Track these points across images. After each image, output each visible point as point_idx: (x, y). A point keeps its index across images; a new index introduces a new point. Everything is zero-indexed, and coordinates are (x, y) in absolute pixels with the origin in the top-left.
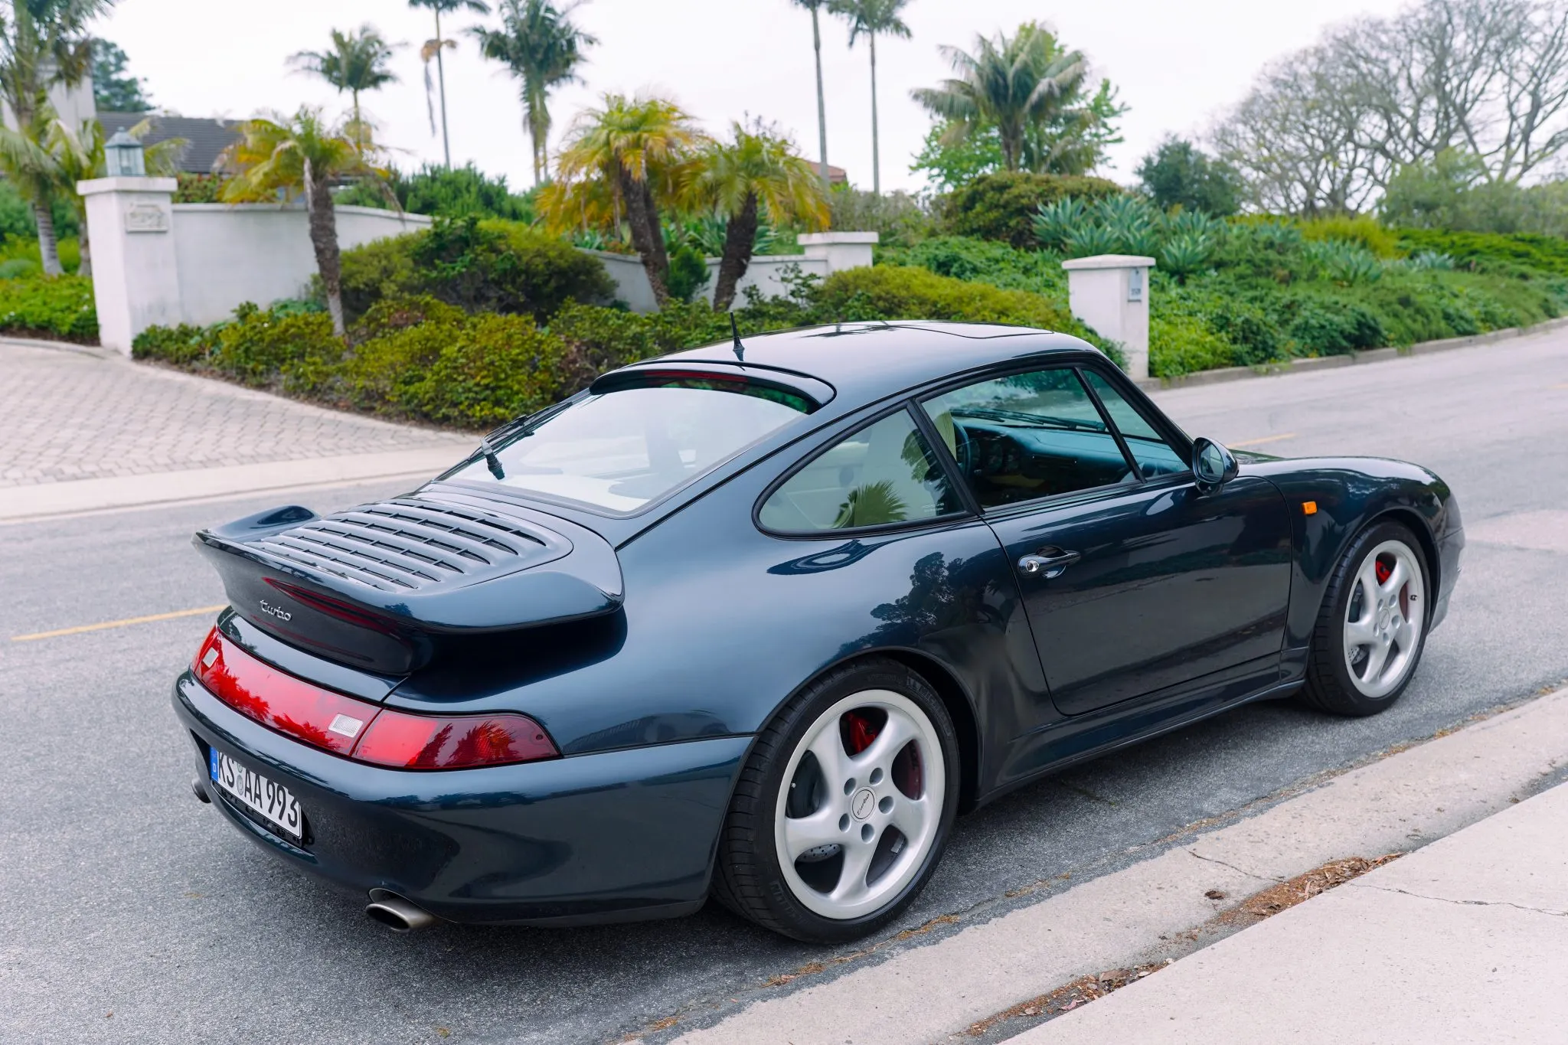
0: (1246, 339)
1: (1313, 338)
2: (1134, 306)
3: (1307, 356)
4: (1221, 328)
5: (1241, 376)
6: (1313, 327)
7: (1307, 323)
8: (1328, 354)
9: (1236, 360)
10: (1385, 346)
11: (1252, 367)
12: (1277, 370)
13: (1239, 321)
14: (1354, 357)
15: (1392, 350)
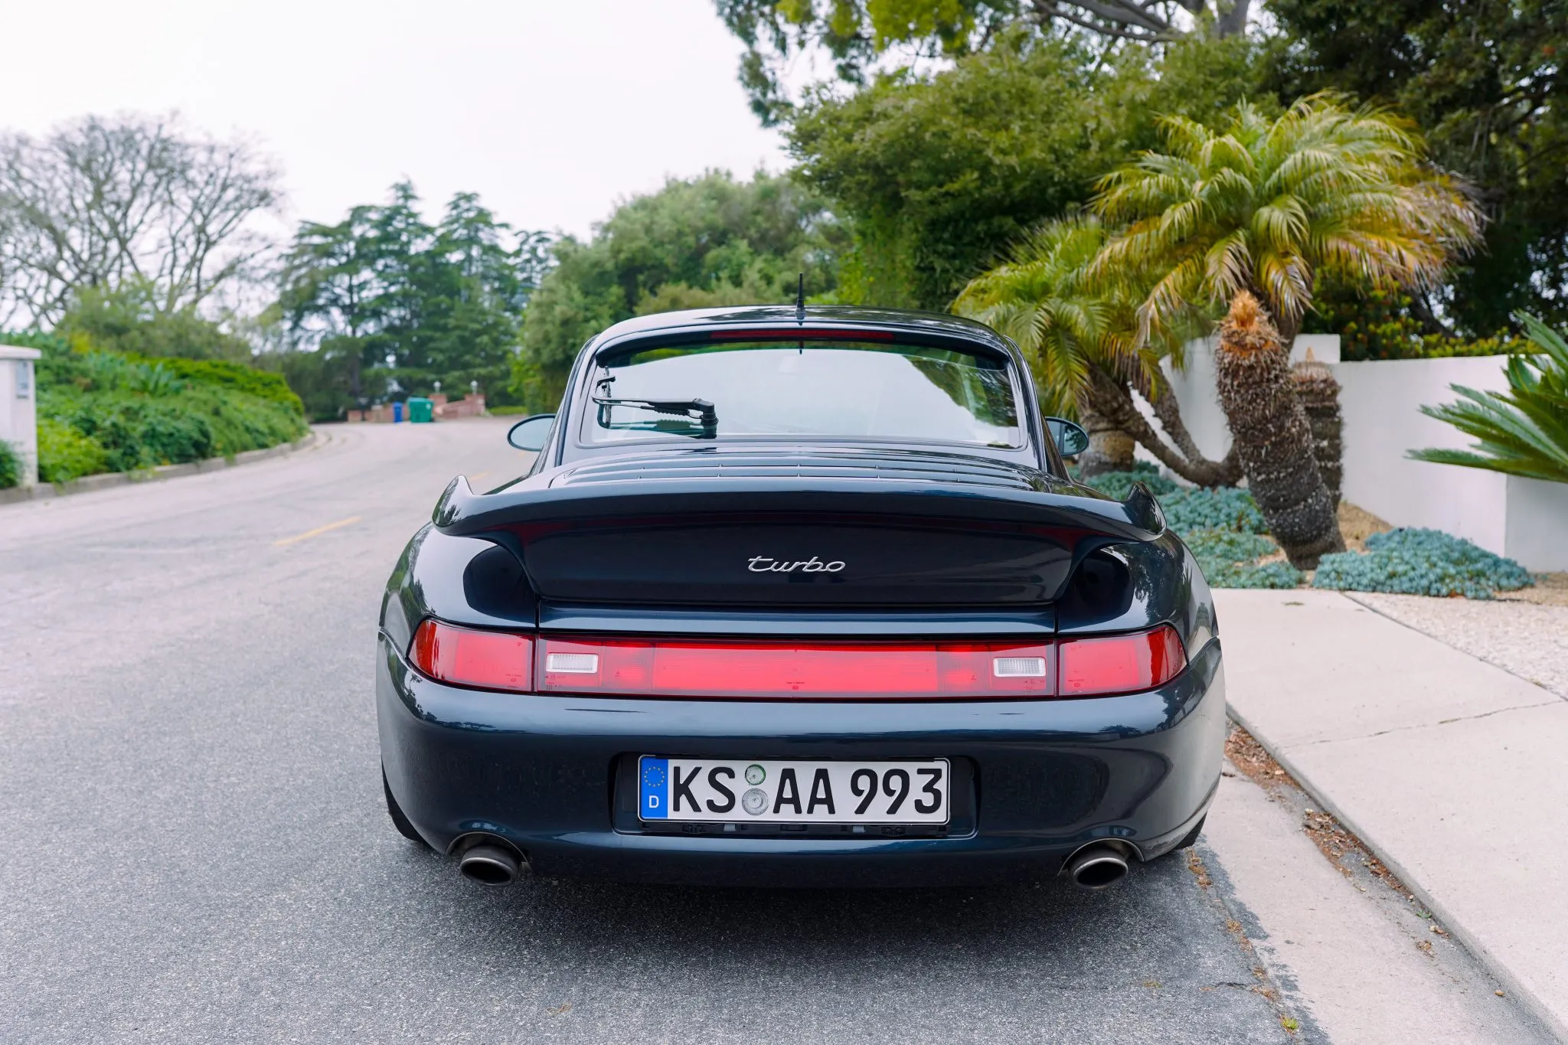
0: (116, 444)
1: (164, 445)
2: (23, 403)
3: (160, 464)
4: (89, 433)
5: (119, 483)
6: (162, 434)
7: (153, 430)
8: (180, 463)
9: (111, 466)
10: (214, 456)
11: (125, 474)
12: (149, 476)
13: (107, 424)
14: (198, 466)
15: (220, 460)
